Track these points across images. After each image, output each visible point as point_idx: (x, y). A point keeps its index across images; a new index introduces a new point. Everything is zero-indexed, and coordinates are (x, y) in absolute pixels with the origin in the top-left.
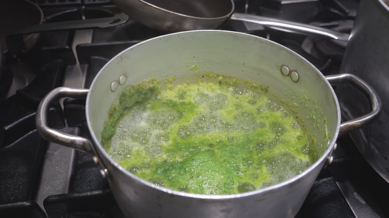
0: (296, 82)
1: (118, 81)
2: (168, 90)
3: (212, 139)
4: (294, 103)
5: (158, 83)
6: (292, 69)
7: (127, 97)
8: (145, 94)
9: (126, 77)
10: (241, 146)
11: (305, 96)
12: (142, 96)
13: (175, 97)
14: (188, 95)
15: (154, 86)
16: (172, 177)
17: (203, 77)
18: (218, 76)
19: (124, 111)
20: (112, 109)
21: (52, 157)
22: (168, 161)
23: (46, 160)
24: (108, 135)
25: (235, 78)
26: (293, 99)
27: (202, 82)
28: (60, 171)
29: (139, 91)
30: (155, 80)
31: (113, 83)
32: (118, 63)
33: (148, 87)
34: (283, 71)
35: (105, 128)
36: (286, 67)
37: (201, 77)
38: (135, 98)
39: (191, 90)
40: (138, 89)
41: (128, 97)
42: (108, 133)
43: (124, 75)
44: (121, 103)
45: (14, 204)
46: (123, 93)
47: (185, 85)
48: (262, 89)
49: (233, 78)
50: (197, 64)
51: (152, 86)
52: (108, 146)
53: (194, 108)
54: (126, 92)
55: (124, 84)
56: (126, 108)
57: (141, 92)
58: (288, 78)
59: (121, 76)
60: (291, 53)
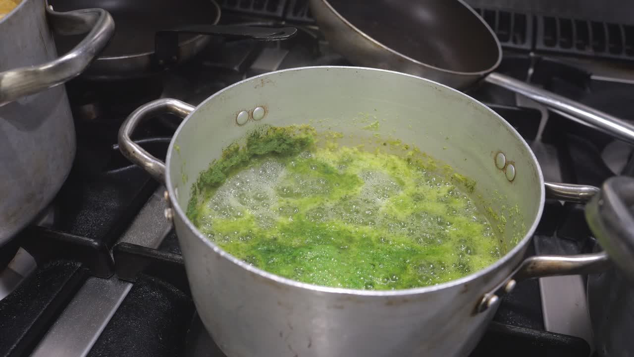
0: (511, 181)
1: (250, 112)
2: (328, 149)
3: (356, 232)
4: (502, 216)
5: (314, 135)
6: (509, 159)
7: (261, 140)
8: (291, 145)
9: (265, 112)
10: (394, 255)
11: (516, 206)
12: (284, 146)
13: (334, 162)
14: (354, 165)
15: (307, 139)
16: (273, 262)
17: (385, 144)
18: (407, 149)
19: (250, 159)
20: (232, 149)
21: (157, 202)
22: (279, 241)
23: (148, 204)
24: (211, 180)
25: (432, 159)
26: (503, 210)
27: (382, 152)
28: (157, 223)
29: (282, 138)
30: (311, 130)
31: (241, 113)
32: (256, 88)
33: (298, 137)
34: (497, 161)
35: (211, 170)
36: (502, 154)
37: (383, 143)
38: (274, 145)
39: (361, 159)
40: (281, 135)
41: (263, 141)
42: (212, 177)
43: (262, 107)
44: (249, 146)
45: (80, 237)
46: (256, 132)
47: (356, 149)
48: (466, 185)
49: (429, 157)
50: (378, 122)
51: (303, 136)
52: (208, 196)
53: (355, 184)
54: (261, 132)
55: (260, 120)
56: (255, 156)
57: (285, 140)
58: (502, 173)
59: (258, 107)
60: (512, 133)
